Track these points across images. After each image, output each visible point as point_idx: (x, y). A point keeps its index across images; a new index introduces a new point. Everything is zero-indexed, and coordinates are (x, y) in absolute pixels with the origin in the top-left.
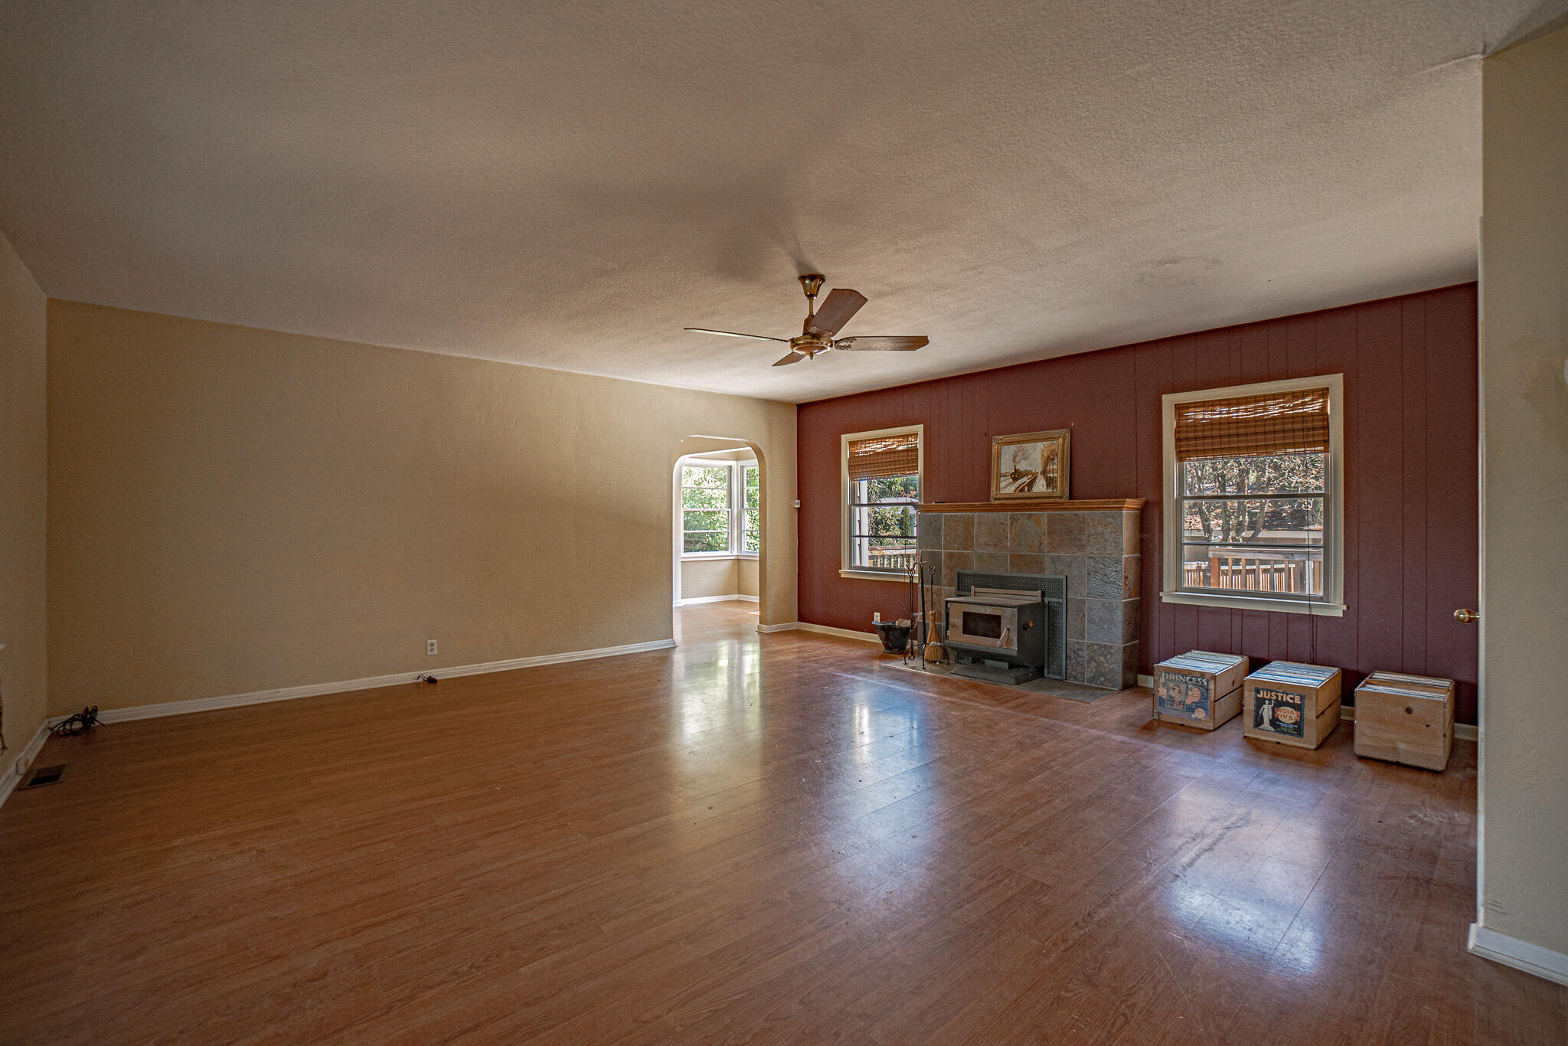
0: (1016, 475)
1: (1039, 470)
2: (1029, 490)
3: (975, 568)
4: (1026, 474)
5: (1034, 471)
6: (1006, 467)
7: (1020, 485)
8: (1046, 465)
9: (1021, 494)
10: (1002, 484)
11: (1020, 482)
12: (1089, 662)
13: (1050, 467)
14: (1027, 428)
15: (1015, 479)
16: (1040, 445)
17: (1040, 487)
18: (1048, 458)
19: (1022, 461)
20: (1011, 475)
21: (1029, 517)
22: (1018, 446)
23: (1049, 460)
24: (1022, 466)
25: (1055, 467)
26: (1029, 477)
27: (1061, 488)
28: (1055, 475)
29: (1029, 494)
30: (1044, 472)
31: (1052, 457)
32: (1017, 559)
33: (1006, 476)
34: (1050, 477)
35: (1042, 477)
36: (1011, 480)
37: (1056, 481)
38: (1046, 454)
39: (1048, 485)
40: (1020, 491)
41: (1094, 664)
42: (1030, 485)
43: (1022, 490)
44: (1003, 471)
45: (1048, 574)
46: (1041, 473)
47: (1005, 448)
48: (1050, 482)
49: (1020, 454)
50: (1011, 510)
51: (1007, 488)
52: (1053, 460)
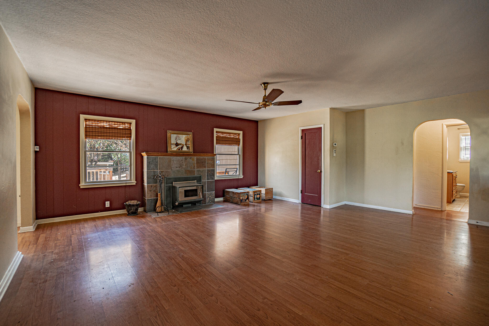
0: (177, 145)
1: (184, 144)
2: (181, 150)
3: (172, 176)
4: (180, 144)
5: (183, 144)
6: (173, 141)
7: (178, 148)
8: (186, 142)
9: (179, 151)
10: (172, 147)
11: (178, 147)
12: (207, 198)
13: (188, 143)
14: (180, 130)
15: (177, 146)
16: (184, 136)
17: (185, 149)
18: (187, 140)
19: (178, 140)
20: (175, 144)
21: (191, 158)
22: (177, 135)
23: (187, 141)
24: (179, 142)
25: (189, 143)
26: (181, 145)
27: (191, 150)
28: (189, 146)
29: (181, 151)
30: (186, 144)
31: (188, 140)
32: (187, 171)
33: (173, 144)
34: (188, 146)
35: (185, 146)
36: (175, 146)
37: (190, 147)
38: (186, 139)
39: (187, 149)
40: (179, 150)
41: (209, 198)
42: (182, 148)
43: (179, 149)
44: (172, 143)
45: (196, 175)
46: (185, 145)
47: (172, 135)
48: (188, 148)
49: (178, 138)
50: (185, 156)
51: (174, 148)
52: (188, 141)
